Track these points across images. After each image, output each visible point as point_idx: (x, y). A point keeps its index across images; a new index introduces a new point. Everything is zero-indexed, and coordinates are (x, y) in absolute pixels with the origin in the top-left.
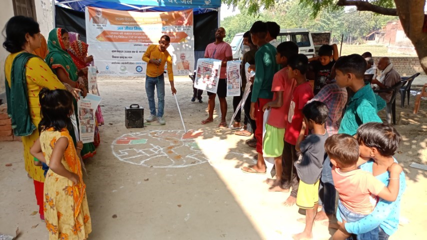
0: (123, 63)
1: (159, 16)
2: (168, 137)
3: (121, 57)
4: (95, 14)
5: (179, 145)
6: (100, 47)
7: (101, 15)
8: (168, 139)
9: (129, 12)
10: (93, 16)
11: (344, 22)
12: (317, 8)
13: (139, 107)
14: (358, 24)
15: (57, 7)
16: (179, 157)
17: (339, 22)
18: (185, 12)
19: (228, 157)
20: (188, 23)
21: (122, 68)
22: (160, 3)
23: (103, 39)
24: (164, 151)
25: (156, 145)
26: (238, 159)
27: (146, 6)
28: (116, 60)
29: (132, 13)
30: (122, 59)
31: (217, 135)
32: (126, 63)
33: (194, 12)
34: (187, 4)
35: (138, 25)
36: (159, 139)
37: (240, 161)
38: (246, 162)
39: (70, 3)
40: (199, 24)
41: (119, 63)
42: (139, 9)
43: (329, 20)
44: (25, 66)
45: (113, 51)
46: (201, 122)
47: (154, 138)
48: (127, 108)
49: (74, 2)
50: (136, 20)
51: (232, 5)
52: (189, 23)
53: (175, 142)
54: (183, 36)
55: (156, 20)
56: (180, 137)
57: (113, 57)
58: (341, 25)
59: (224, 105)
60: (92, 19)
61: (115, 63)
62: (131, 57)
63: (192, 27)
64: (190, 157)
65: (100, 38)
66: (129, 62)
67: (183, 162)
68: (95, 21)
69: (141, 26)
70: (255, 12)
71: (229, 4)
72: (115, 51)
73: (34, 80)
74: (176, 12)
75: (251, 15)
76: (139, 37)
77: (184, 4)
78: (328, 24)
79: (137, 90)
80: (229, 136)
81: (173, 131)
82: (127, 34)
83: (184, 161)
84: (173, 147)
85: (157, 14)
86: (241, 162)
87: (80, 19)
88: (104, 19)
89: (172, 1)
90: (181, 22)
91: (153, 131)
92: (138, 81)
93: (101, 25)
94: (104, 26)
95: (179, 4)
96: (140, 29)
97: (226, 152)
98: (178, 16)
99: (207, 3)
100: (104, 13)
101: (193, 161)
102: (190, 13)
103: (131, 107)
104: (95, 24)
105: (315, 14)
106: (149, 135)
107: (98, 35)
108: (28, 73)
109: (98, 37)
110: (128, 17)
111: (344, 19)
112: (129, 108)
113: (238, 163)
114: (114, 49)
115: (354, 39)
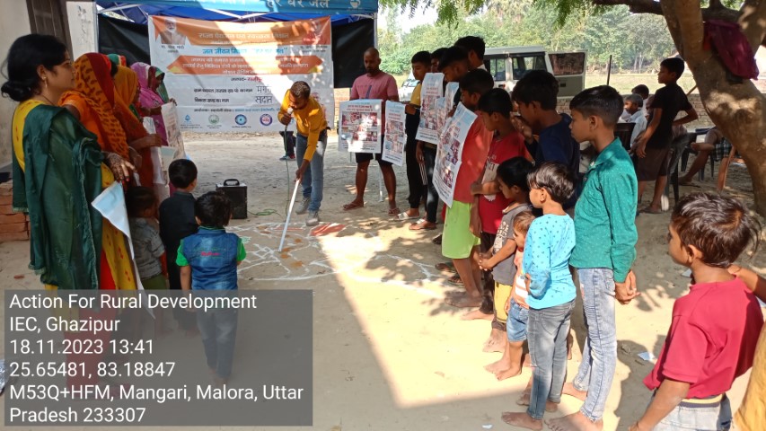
0: (213, 110)
1: (269, 29)
3: (210, 100)
5: (302, 246)
6: (173, 84)
7: (176, 28)
10: (162, 30)
13: (238, 184)
15: (101, 17)
16: (299, 264)
21: (213, 118)
23: (179, 69)
24: (275, 254)
25: (263, 246)
27: (250, 13)
28: (201, 106)
30: (212, 103)
31: (361, 231)
32: (218, 110)
33: (333, 23)
34: (320, 8)
36: (270, 236)
40: (342, 41)
41: (206, 110)
42: (239, 17)
45: (196, 90)
47: (262, 234)
48: (219, 186)
53: (297, 241)
54: (316, 61)
55: (268, 36)
56: (306, 233)
57: (197, 100)
60: (159, 36)
61: (200, 110)
62: (227, 100)
63: (329, 47)
64: (317, 264)
65: (175, 68)
66: (224, 108)
67: (304, 272)
68: (165, 40)
70: (451, 17)
72: (200, 90)
76: (240, 66)
77: (314, 8)
80: (381, 232)
81: (295, 224)
82: (220, 60)
83: (307, 270)
85: (268, 26)
87: (140, 37)
88: (179, 36)
89: (294, 3)
91: (263, 225)
95: (306, 8)
96: (237, 51)
97: (369, 256)
99: (355, 6)
101: (322, 271)
102: (326, 24)
103: (225, 184)
104: (166, 45)
106: (256, 231)
107: (169, 64)
109: (171, 67)
112: (222, 186)
114: (199, 87)
115: (646, 62)
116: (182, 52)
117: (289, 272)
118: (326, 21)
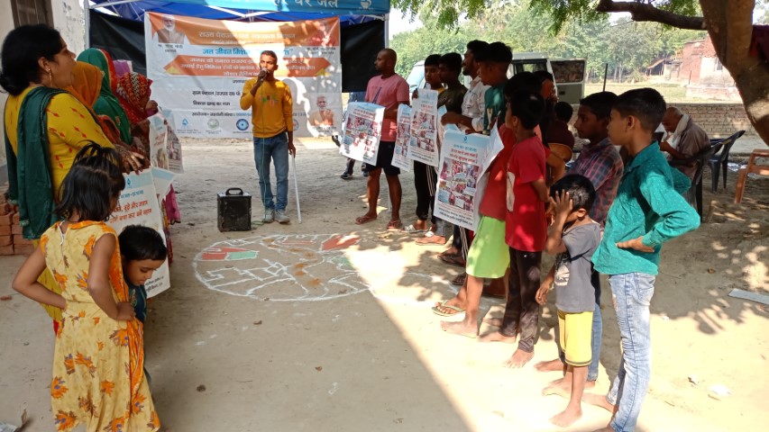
0: (212, 114)
1: (278, 29)
2: (296, 248)
3: (209, 104)
4: (162, 26)
5: (315, 262)
6: (170, 85)
7: (174, 26)
8: (295, 251)
9: (225, 22)
10: (159, 28)
11: (608, 42)
12: (560, 15)
13: (242, 193)
14: (633, 46)
15: (93, 13)
16: (316, 282)
17: (599, 43)
18: (326, 21)
19: (404, 282)
20: (330, 42)
21: (212, 123)
22: (280, 6)
23: (177, 71)
24: (288, 271)
25: (274, 261)
26: (421, 285)
27: (255, 11)
28: (200, 109)
29: (229, 25)
30: (211, 106)
31: (384, 244)
32: (218, 114)
33: (341, 23)
34: (329, 8)
35: (239, 45)
36: (279, 250)
37: (427, 288)
38: (437, 290)
39: (116, 6)
40: (350, 43)
41: (205, 114)
42: (243, 16)
43: (581, 38)
44: (45, 111)
45: (194, 93)
46: (354, 220)
47: (270, 248)
48: (221, 195)
49: (124, 5)
50: (236, 36)
51: (409, 11)
52: (332, 42)
53: (309, 256)
54: (322, 64)
55: (273, 36)
56: (317, 247)
57: (195, 103)
58: (603, 48)
59: (395, 190)
60: (156, 34)
61: (199, 114)
62: (228, 104)
63: (338, 49)
64: (336, 281)
65: (172, 68)
66: (225, 112)
67: (324, 292)
68: (162, 39)
69: (245, 48)
70: (451, 23)
71: (404, 10)
72: (199, 93)
73: (62, 135)
74: (308, 22)
75: (443, 28)
76: (243, 68)
77: (323, 7)
78: (580, 46)
79: (238, 164)
80: (405, 244)
81: (303, 236)
82: (222, 61)
83: (326, 289)
84: (306, 264)
85: (275, 26)
86: (428, 291)
87: (135, 36)
88: (177, 35)
89: (301, 2)
90: (318, 40)
91: (269, 237)
92: (239, 148)
93: (174, 45)
94: (177, 46)
95: (314, 7)
96: (244, 52)
97: (400, 274)
98: (312, 29)
99: (365, 6)
100: (178, 24)
101: (342, 290)
102: (335, 24)
103: (227, 193)
104: (163, 44)
105: (557, 28)
106: (262, 244)
107: (166, 64)
108: (52, 123)
109: (167, 67)
110: (222, 31)
111: (608, 37)
112: (224, 195)
113: (423, 292)
114: (198, 89)
115: (625, 72)
116: (180, 52)
117: (307, 291)
118: (334, 21)
